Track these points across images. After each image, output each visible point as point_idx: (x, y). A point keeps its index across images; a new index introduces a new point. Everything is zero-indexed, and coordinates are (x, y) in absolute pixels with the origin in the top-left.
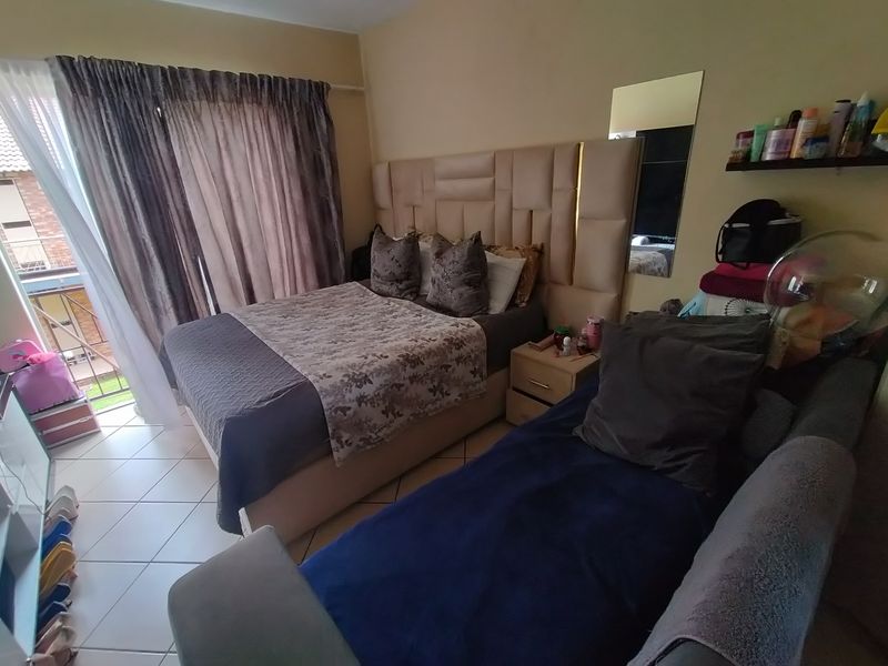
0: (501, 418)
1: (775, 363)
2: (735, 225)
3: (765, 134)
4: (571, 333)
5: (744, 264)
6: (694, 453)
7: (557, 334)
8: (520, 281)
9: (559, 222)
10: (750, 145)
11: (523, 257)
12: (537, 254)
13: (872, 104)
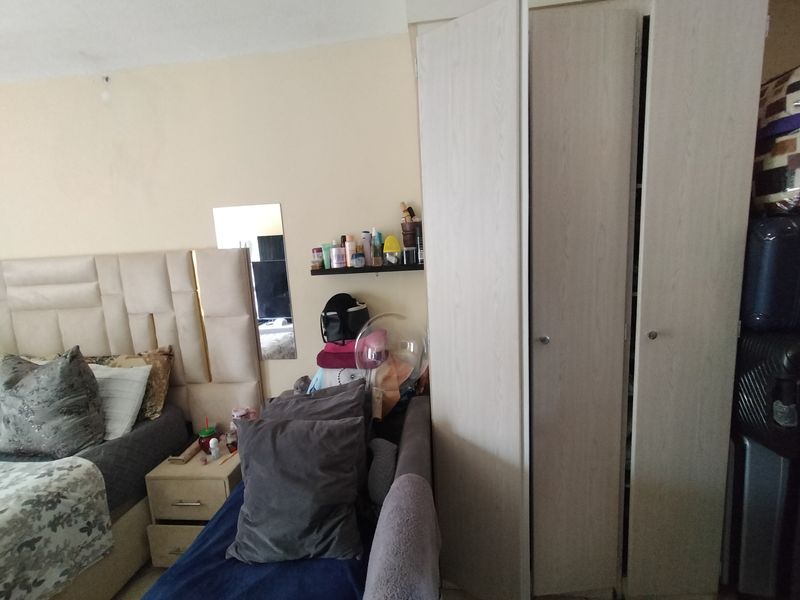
0: (146, 566)
1: (378, 414)
2: (328, 314)
3: (328, 250)
4: (218, 432)
5: (341, 342)
6: (339, 522)
7: (201, 438)
8: (147, 391)
9: (185, 322)
10: (322, 257)
11: (148, 363)
12: (165, 358)
13: (380, 235)
